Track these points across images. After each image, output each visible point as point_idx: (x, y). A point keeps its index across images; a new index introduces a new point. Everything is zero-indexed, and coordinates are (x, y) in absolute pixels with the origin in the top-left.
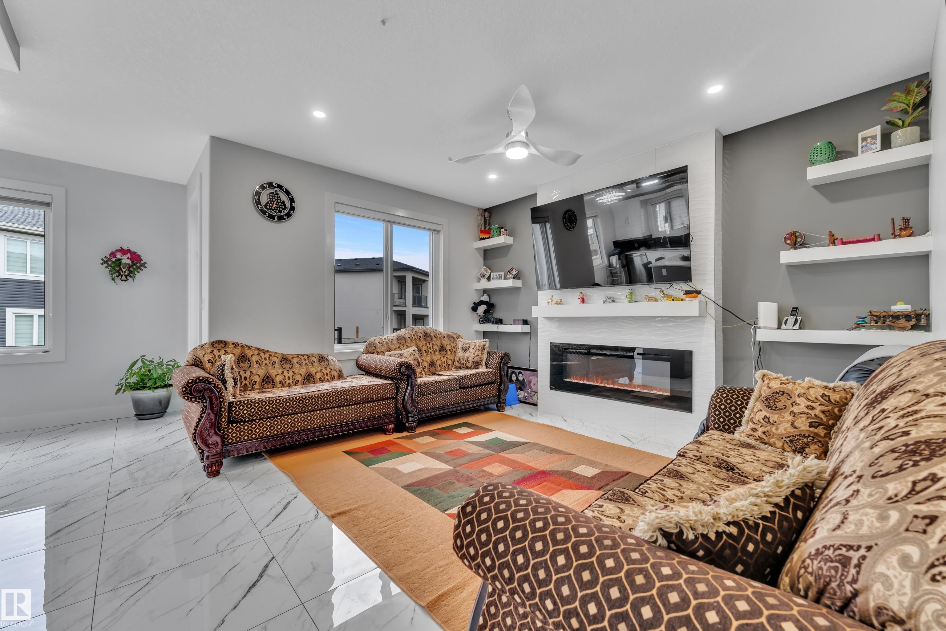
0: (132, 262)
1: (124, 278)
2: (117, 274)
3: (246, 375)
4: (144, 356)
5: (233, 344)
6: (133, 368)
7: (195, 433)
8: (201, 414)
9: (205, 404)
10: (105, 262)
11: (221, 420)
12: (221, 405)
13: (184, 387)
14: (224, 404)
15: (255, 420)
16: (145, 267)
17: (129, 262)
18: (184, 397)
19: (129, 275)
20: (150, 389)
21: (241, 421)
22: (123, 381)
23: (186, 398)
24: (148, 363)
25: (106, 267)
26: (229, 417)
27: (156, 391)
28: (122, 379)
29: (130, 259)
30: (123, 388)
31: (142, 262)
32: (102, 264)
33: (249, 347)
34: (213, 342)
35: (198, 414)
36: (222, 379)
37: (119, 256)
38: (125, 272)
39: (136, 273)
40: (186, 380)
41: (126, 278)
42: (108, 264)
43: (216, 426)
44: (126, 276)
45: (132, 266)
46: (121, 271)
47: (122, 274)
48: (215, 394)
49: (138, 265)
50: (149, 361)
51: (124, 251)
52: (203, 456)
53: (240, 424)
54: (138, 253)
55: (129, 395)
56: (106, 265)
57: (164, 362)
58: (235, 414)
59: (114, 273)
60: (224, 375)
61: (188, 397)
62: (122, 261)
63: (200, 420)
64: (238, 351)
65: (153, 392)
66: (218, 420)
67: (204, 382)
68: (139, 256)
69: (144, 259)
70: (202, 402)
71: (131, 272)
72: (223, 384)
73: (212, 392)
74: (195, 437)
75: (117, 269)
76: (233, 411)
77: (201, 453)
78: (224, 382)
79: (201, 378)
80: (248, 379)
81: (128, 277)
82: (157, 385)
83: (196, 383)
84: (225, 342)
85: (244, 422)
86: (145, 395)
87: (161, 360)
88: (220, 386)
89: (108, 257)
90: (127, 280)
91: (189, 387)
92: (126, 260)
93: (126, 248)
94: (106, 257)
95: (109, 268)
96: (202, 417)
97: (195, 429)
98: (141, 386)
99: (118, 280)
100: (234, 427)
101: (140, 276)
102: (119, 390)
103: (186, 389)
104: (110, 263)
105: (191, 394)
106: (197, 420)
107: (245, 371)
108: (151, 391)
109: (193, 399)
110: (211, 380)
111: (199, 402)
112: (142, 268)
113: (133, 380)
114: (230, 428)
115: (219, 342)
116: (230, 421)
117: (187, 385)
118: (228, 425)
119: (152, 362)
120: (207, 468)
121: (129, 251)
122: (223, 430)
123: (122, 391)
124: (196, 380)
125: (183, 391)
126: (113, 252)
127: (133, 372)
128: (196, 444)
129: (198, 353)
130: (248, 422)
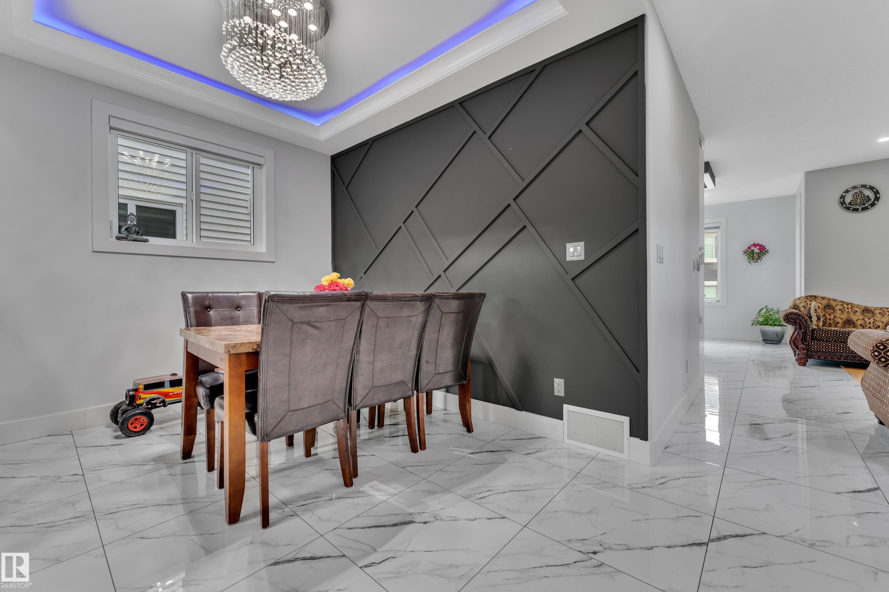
0: (760, 250)
1: (755, 260)
2: (752, 258)
3: (830, 317)
4: (767, 306)
5: (821, 297)
6: (761, 312)
7: (791, 340)
8: (795, 331)
9: (797, 327)
10: (745, 253)
11: (807, 337)
12: (806, 328)
13: (785, 316)
14: (808, 328)
15: (831, 342)
16: (768, 253)
17: (758, 251)
18: (784, 321)
19: (758, 258)
20: (771, 325)
21: (821, 340)
22: (755, 319)
23: (786, 322)
24: (769, 310)
25: (746, 255)
26: (812, 337)
27: (775, 327)
28: (755, 318)
29: (759, 249)
30: (755, 323)
31: (766, 250)
32: (744, 254)
33: (834, 300)
34: (807, 296)
35: (792, 332)
36: (809, 316)
37: (752, 248)
38: (756, 257)
39: (762, 257)
40: (786, 313)
41: (757, 260)
42: (747, 253)
43: (804, 340)
44: (757, 259)
45: (760, 253)
46: (754, 257)
47: (754, 258)
48: (803, 322)
49: (764, 252)
50: (770, 309)
51: (755, 245)
52: (795, 353)
53: (820, 341)
54: (764, 245)
55: (759, 327)
56: (746, 254)
57: (780, 311)
58: (816, 335)
59: (750, 258)
60: (810, 313)
61: (787, 322)
62: (754, 251)
63: (793, 335)
64: (825, 302)
65: (773, 327)
66: (805, 336)
67: (796, 315)
68: (764, 247)
69: (767, 248)
70: (795, 325)
71: (759, 257)
72: (809, 319)
73: (801, 321)
74: (791, 342)
75: (752, 256)
76: (815, 333)
77: (794, 352)
78: (810, 318)
79: (794, 313)
80: (832, 320)
81: (758, 260)
82: (775, 324)
83: (791, 314)
84: (815, 296)
85: (823, 341)
86: (768, 328)
87: (778, 309)
88: (806, 318)
89: (747, 249)
90: (757, 261)
91: (787, 316)
92: (756, 250)
93: (756, 243)
94: (746, 250)
95: (748, 256)
96: (795, 333)
97: (790, 339)
98: (765, 323)
99: (752, 262)
100: (816, 342)
101: (765, 258)
102: (753, 324)
103: (786, 317)
104: (748, 253)
105: (788, 320)
106: (792, 334)
107: (830, 315)
108: (771, 327)
109: (790, 323)
110: (800, 314)
111: (793, 325)
112: (766, 253)
113: (761, 319)
114: (813, 342)
115: (811, 296)
116: (812, 339)
117: (786, 315)
118: (812, 340)
119: (773, 310)
120: (798, 360)
121: (758, 245)
122: (808, 342)
123: (754, 325)
124: (791, 313)
125: (784, 318)
126: (749, 247)
127: (761, 315)
128: (792, 346)
129: (797, 302)
130: (825, 341)
